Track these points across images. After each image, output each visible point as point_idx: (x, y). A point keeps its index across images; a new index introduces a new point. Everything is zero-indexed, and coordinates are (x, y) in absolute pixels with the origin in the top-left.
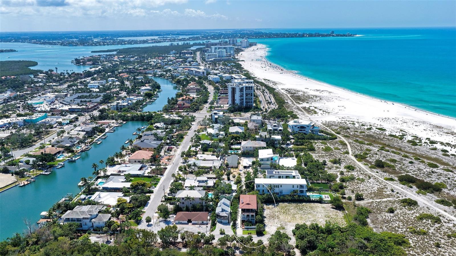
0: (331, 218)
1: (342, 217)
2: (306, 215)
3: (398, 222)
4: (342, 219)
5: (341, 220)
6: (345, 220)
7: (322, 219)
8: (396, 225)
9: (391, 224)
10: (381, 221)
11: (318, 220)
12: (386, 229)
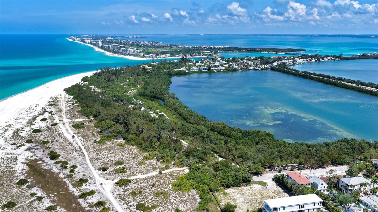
0: (231, 199)
1: (222, 202)
2: (253, 198)
3: (174, 202)
4: (222, 200)
5: (222, 198)
6: (219, 199)
7: (238, 197)
8: (176, 199)
9: (181, 200)
10: (188, 202)
11: (240, 195)
12: (186, 195)
